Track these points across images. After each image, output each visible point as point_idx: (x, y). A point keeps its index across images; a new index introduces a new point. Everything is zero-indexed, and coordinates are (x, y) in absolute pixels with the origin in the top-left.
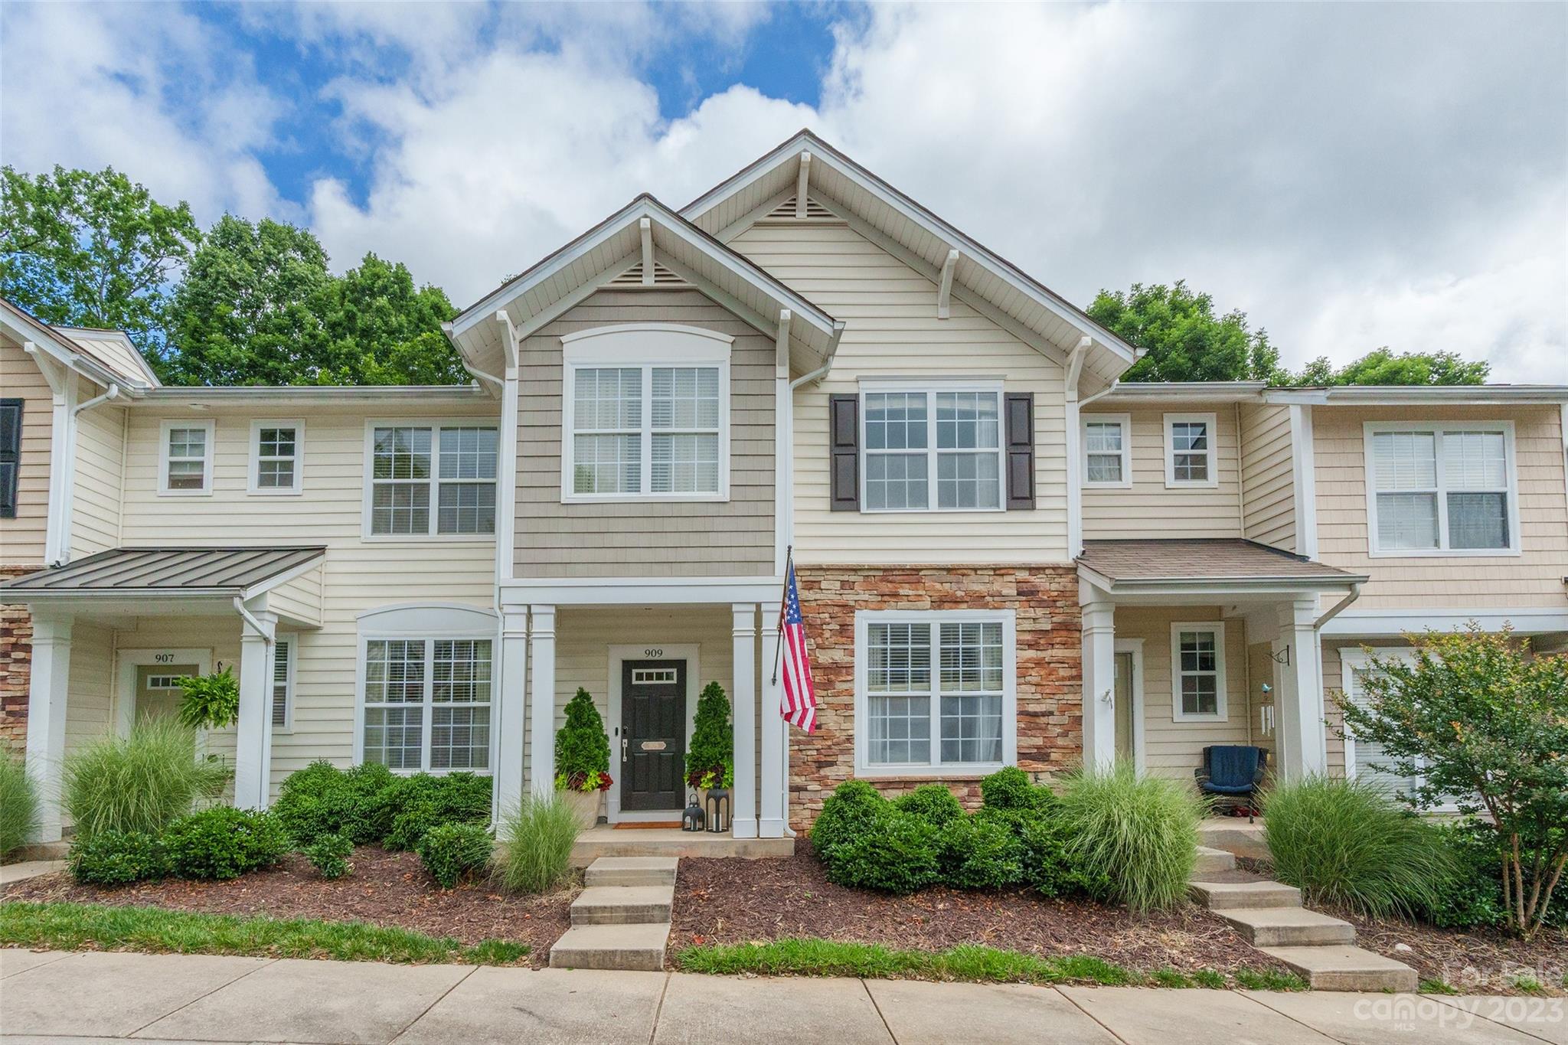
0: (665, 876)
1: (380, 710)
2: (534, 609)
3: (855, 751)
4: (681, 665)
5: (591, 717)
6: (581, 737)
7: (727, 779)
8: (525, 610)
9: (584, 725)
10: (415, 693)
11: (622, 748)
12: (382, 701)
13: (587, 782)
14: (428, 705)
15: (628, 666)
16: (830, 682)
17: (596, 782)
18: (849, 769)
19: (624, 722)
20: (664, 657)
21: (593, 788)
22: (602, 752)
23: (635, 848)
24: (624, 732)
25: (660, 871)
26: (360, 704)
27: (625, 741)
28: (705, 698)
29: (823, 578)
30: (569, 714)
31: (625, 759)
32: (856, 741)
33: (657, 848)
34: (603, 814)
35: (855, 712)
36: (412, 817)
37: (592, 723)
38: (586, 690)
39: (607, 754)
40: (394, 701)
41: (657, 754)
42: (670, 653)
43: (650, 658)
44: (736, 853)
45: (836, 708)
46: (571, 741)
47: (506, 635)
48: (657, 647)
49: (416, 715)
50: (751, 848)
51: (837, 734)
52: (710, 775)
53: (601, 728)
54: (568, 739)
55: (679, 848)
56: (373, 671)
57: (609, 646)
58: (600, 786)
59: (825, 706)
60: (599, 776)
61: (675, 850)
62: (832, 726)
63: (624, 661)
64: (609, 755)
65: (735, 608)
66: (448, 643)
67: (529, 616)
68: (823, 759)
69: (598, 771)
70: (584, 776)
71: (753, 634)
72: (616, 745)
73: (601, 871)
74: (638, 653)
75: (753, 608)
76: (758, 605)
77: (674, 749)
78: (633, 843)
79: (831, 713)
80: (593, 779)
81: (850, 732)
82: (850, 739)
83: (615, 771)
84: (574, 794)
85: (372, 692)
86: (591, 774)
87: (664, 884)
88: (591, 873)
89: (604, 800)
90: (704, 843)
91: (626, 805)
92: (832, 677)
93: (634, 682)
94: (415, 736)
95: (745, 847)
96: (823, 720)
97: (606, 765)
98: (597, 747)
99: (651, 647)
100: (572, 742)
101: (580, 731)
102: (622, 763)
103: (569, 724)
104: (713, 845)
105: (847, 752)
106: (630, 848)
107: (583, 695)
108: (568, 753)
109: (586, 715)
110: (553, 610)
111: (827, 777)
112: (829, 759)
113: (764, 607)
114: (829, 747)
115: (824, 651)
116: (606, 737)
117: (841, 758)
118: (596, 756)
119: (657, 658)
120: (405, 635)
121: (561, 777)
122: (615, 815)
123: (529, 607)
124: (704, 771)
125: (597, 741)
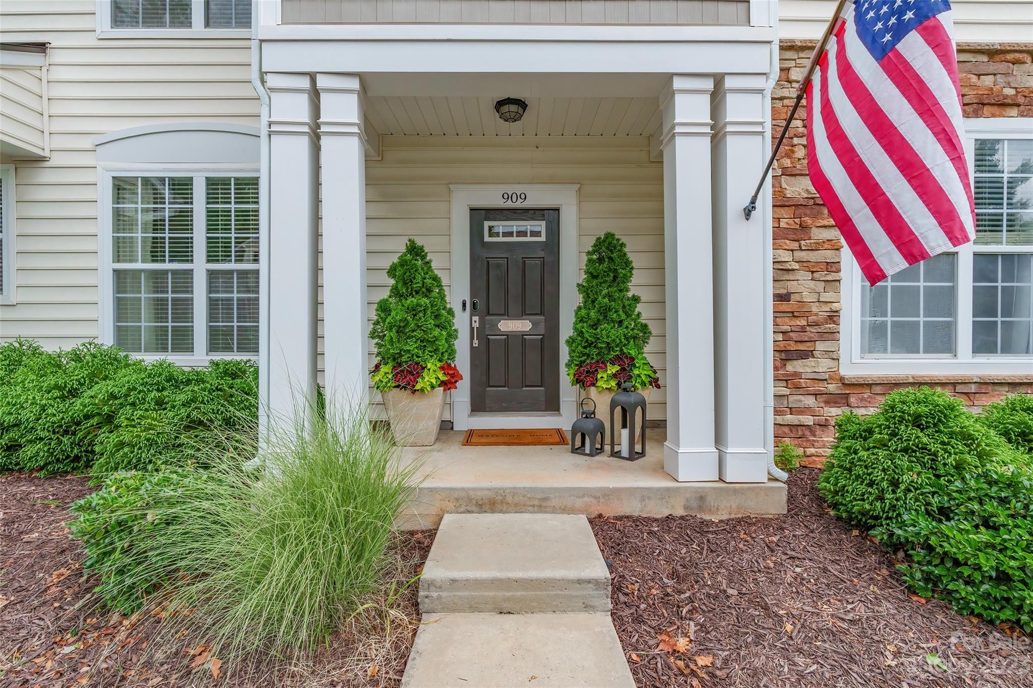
0: (590, 590)
1: (136, 273)
2: (322, 82)
3: (842, 336)
4: (551, 215)
5: (428, 281)
6: (414, 311)
7: (639, 376)
8: (305, 83)
9: (417, 293)
10: (183, 251)
11: (472, 329)
12: (137, 261)
13: (423, 378)
14: (200, 266)
15: (479, 215)
16: (804, 227)
17: (437, 378)
18: (833, 364)
19: (474, 292)
20: (527, 204)
21: (433, 387)
22: (444, 333)
23: (509, 499)
24: (474, 305)
25: (579, 582)
26: (106, 264)
27: (476, 318)
28: (595, 257)
29: (792, 64)
30: (394, 277)
31: (476, 343)
32: (843, 320)
33: (545, 499)
34: (447, 417)
35: (842, 275)
36: (127, 438)
37: (429, 290)
38: (419, 242)
39: (452, 335)
40: (156, 261)
41: (521, 337)
42: (537, 197)
43: (509, 204)
44: (686, 508)
45: (811, 269)
46: (397, 314)
47: (274, 128)
48: (519, 189)
49: (184, 280)
50: (711, 500)
51: (814, 309)
52: (613, 369)
53: (442, 297)
54: (393, 313)
55: (586, 499)
56: (120, 220)
57: (451, 186)
58: (443, 384)
59: (796, 266)
60: (442, 368)
61: (579, 503)
62: (808, 297)
63: (472, 210)
64: (456, 337)
65: (678, 83)
66: (225, 182)
67: (315, 94)
68: (793, 347)
69: (440, 360)
70: (417, 370)
71: (707, 130)
72: (462, 322)
73: (454, 581)
74: (492, 198)
75: (709, 85)
76: (719, 79)
77: (543, 332)
78: (504, 490)
79: (804, 276)
80: (432, 374)
81: (835, 306)
82: (833, 317)
83: (463, 362)
84: (405, 394)
85: (121, 249)
86: (429, 365)
87: (588, 607)
88: (431, 584)
89: (448, 400)
90: (631, 491)
91: (478, 406)
92: (808, 220)
93: (487, 239)
94: (184, 309)
95: (702, 498)
96: (792, 287)
97: (452, 353)
98: (438, 326)
99: (510, 189)
100: (398, 318)
101: (410, 301)
102: (472, 348)
103: (396, 292)
104: (645, 494)
105: (831, 336)
106: (499, 498)
107: (415, 250)
108: (393, 334)
109: (419, 278)
110: (355, 84)
111: (797, 375)
112: (801, 347)
113: (729, 83)
114: (803, 329)
115: (793, 178)
116: (450, 312)
117: (820, 346)
118: (437, 339)
119: (519, 204)
120: (164, 170)
121: (384, 369)
122: (465, 421)
123: (312, 76)
124: (601, 364)
125: (437, 317)
